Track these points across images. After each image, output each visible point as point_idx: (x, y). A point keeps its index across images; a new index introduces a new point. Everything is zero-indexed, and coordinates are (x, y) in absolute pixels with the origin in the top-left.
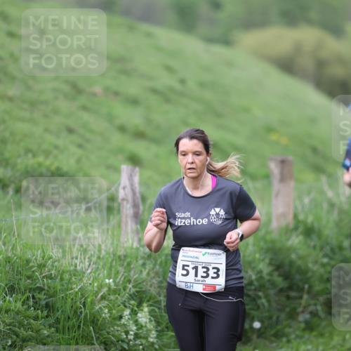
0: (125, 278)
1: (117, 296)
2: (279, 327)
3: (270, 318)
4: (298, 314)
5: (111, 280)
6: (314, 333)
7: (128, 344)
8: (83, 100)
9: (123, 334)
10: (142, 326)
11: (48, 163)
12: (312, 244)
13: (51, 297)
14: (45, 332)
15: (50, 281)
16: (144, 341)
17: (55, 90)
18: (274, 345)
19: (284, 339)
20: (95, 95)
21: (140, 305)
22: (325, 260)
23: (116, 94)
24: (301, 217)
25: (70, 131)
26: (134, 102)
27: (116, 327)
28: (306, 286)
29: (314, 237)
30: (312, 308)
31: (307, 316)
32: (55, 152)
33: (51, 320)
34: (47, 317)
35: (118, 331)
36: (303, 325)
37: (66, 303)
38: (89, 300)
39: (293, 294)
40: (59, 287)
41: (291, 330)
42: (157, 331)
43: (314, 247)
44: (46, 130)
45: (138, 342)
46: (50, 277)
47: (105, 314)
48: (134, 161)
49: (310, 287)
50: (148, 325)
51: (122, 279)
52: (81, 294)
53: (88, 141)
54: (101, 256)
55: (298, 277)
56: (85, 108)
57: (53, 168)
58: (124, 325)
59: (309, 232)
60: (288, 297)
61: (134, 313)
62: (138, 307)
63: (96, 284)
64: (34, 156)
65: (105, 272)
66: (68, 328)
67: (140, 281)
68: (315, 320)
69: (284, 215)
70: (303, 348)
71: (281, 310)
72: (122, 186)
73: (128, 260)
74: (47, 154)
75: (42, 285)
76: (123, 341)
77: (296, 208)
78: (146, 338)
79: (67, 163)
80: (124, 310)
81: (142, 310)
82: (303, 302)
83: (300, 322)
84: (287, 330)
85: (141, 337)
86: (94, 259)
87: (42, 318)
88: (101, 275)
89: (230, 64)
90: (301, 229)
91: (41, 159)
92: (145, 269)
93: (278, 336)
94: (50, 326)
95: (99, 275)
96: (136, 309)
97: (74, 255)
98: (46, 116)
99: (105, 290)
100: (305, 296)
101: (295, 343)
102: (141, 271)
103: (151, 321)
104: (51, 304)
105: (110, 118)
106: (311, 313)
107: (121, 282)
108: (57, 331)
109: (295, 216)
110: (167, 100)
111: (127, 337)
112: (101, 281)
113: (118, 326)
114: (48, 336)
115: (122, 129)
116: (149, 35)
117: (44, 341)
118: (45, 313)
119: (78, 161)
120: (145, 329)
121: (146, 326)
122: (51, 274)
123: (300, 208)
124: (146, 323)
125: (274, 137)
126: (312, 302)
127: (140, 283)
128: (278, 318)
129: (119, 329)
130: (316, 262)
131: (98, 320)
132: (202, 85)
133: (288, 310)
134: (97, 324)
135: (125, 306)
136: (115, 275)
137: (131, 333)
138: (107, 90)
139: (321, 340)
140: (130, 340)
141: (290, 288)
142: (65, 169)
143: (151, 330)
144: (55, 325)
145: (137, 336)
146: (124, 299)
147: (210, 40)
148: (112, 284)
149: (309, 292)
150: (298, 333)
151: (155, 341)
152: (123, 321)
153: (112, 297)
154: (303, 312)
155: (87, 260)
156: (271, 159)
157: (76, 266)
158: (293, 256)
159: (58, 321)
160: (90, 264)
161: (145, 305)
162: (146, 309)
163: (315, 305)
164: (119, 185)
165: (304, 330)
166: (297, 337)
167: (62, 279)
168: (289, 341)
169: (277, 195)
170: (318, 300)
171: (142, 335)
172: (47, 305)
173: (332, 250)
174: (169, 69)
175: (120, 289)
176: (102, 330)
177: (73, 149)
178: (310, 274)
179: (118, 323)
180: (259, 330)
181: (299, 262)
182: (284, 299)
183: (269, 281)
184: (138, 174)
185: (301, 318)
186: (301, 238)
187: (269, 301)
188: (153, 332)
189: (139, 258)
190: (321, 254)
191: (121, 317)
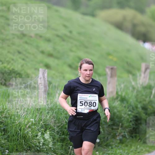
0: (39, 118)
1: (36, 126)
2: (108, 142)
3: (104, 138)
4: (117, 136)
5: (33, 119)
6: (124, 145)
7: (40, 148)
8: (26, 39)
9: (38, 143)
10: (46, 140)
11: (9, 66)
12: (124, 105)
13: (6, 126)
14: (3, 141)
15: (5, 119)
16: (47, 147)
17: (13, 34)
18: (106, 149)
19: (110, 147)
20: (31, 37)
21: (45, 130)
22: (130, 113)
23: (41, 37)
24: (120, 93)
25: (19, 53)
26: (49, 40)
27: (34, 140)
28: (120, 124)
29: (125, 102)
30: (123, 134)
31: (121, 137)
32: (12, 62)
33: (6, 136)
34: (4, 135)
35: (35, 142)
36: (118, 141)
37: (12, 129)
38: (23, 128)
39: (114, 127)
40: (9, 122)
41: (113, 143)
42: (53, 142)
43: (125, 107)
44: (9, 52)
45: (44, 147)
46: (6, 117)
47: (30, 134)
48: (47, 66)
49: (122, 124)
50: (49, 140)
51: (38, 119)
52: (19, 125)
53: (27, 57)
54: (29, 108)
55: (117, 120)
56: (26, 43)
57: (11, 69)
58: (38, 139)
59: (123, 100)
60: (113, 129)
61: (43, 134)
62: (44, 131)
63: (26, 121)
64: (2, 63)
65: (31, 115)
66: (13, 140)
67: (46, 120)
68: (124, 139)
69: (112, 92)
70: (118, 151)
71: (109, 134)
72: (39, 77)
73: (41, 110)
74: (8, 62)
75: (2, 121)
76: (37, 146)
77: (117, 89)
78: (48, 145)
79: (17, 67)
80: (38, 133)
81: (47, 133)
82: (119, 131)
83: (117, 140)
84: (111, 143)
85: (46, 145)
86: (26, 110)
87: (1, 135)
88: (29, 117)
89: (93, 25)
90: (119, 99)
91: (5, 65)
92: (49, 115)
93: (107, 146)
94: (5, 139)
95: (28, 117)
96: (44, 132)
97: (17, 108)
98: (9, 46)
99: (30, 123)
100: (120, 129)
101: (115, 149)
102: (47, 116)
103: (50, 138)
104: (6, 129)
105: (37, 47)
106: (122, 136)
107: (37, 120)
108: (8, 141)
109: (117, 93)
110: (64, 40)
111: (39, 145)
112: (28, 120)
113: (35, 139)
114: (4, 143)
115: (43, 52)
116: (57, 11)
117: (2, 145)
118: (3, 133)
119: (22, 66)
120: (47, 141)
121: (48, 140)
122: (6, 116)
123: (119, 89)
124: (48, 138)
125: (111, 57)
126: (123, 131)
127: (46, 121)
128: (107, 138)
129: (36, 141)
130: (126, 113)
131: (26, 137)
132: (79, 34)
133: (112, 134)
134: (26, 139)
135: (39, 131)
136: (35, 117)
137: (41, 143)
138: (37, 35)
139: (126, 148)
140: (41, 146)
141: (113, 125)
142: (16, 69)
143: (50, 142)
144: (7, 139)
145: (44, 144)
146: (38, 128)
147: (85, 14)
148: (33, 121)
149: (121, 127)
150: (116, 144)
151: (52, 146)
152: (38, 137)
153: (33, 127)
154: (119, 135)
155: (23, 110)
156: (107, 67)
157: (18, 113)
158: (115, 111)
159: (9, 137)
160: (24, 112)
161: (48, 131)
162: (48, 133)
163: (124, 132)
164: (38, 77)
165: (119, 143)
166: (116, 146)
167: (11, 118)
168: (112, 148)
169: (109, 83)
170: (126, 130)
171: (46, 144)
172: (4, 130)
173: (133, 108)
174: (65, 26)
175: (37, 123)
176: (28, 141)
177: (20, 61)
178: (122, 119)
179: (36, 138)
180: (99, 143)
181: (118, 113)
182: (110, 129)
183: (104, 121)
184: (47, 73)
185: (118, 138)
186: (119, 102)
187: (104, 130)
188: (51, 143)
189: (46, 110)
190: (128, 110)
191: (37, 136)
